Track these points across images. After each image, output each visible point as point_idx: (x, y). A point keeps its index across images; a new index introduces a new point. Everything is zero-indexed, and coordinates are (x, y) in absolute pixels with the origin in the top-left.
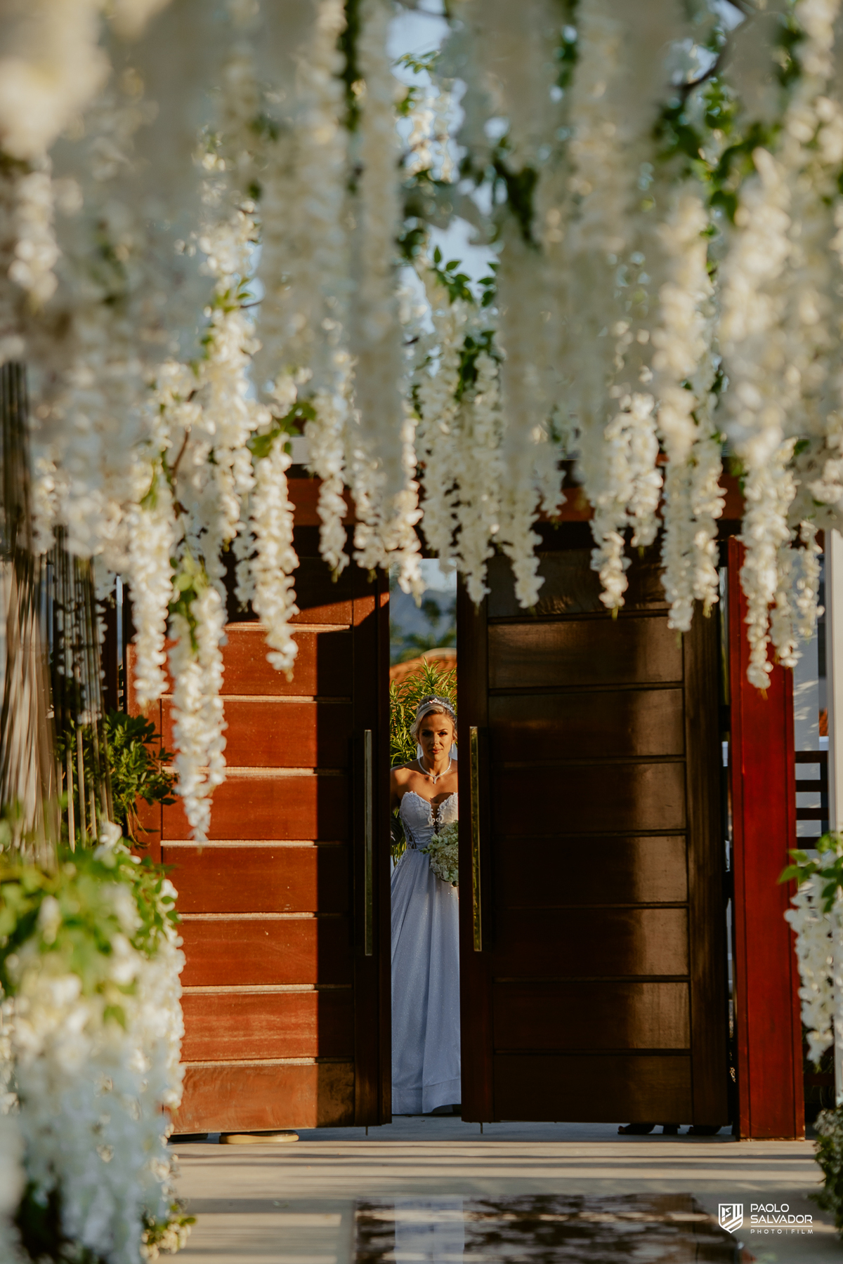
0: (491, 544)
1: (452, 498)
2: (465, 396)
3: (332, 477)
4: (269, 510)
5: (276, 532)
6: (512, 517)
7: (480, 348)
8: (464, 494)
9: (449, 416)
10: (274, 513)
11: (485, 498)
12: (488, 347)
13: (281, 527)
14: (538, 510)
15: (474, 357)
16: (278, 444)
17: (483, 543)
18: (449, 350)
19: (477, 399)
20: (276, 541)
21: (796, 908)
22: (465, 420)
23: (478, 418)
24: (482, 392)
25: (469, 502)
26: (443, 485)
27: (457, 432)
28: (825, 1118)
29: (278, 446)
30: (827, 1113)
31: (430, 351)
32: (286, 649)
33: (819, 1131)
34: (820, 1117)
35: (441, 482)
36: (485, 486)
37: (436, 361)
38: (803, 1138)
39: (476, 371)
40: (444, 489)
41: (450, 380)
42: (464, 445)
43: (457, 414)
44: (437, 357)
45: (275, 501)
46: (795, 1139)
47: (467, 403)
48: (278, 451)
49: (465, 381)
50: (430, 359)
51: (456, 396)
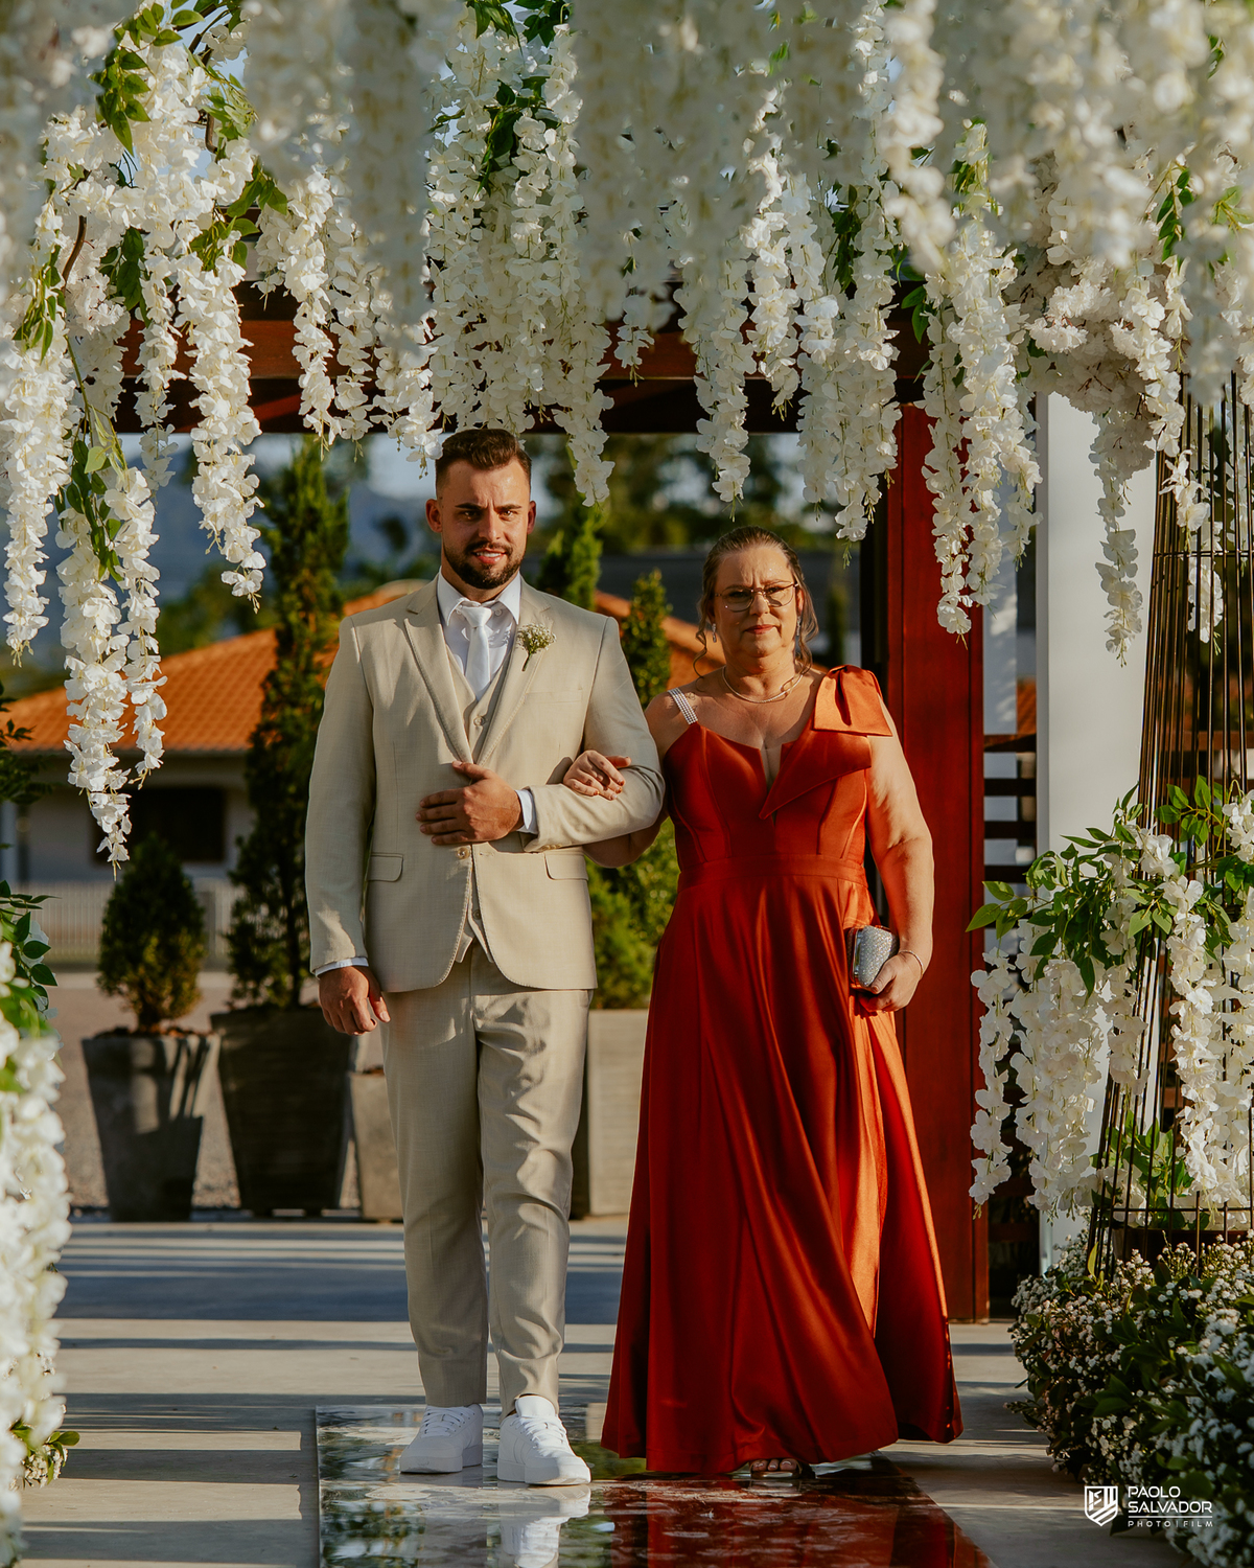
0: (531, 410)
1: (474, 339)
2: (498, 178)
3: (310, 297)
4: (215, 350)
5: (226, 382)
6: (566, 368)
7: (524, 103)
8: (491, 331)
9: (469, 209)
10: (224, 354)
11: (524, 339)
12: (536, 105)
13: (232, 377)
14: (609, 356)
15: (515, 117)
16: (226, 245)
17: (519, 407)
18: (473, 105)
19: (518, 185)
20: (226, 397)
21: (989, 968)
22: (495, 217)
23: (516, 214)
24: (524, 174)
25: (497, 343)
26: (461, 315)
27: (478, 233)
28: (1029, 1289)
29: (226, 250)
30: (1031, 1281)
31: (443, 109)
32: (247, 564)
33: (1019, 1308)
34: (1021, 1287)
35: (458, 312)
36: (526, 319)
37: (453, 123)
38: (986, 1320)
39: (516, 139)
40: (464, 322)
41: (472, 151)
42: (492, 256)
43: (481, 205)
44: (454, 117)
45: (222, 336)
46: (974, 1322)
47: (499, 189)
48: (225, 258)
49: (496, 155)
50: (445, 118)
51: (480, 179)
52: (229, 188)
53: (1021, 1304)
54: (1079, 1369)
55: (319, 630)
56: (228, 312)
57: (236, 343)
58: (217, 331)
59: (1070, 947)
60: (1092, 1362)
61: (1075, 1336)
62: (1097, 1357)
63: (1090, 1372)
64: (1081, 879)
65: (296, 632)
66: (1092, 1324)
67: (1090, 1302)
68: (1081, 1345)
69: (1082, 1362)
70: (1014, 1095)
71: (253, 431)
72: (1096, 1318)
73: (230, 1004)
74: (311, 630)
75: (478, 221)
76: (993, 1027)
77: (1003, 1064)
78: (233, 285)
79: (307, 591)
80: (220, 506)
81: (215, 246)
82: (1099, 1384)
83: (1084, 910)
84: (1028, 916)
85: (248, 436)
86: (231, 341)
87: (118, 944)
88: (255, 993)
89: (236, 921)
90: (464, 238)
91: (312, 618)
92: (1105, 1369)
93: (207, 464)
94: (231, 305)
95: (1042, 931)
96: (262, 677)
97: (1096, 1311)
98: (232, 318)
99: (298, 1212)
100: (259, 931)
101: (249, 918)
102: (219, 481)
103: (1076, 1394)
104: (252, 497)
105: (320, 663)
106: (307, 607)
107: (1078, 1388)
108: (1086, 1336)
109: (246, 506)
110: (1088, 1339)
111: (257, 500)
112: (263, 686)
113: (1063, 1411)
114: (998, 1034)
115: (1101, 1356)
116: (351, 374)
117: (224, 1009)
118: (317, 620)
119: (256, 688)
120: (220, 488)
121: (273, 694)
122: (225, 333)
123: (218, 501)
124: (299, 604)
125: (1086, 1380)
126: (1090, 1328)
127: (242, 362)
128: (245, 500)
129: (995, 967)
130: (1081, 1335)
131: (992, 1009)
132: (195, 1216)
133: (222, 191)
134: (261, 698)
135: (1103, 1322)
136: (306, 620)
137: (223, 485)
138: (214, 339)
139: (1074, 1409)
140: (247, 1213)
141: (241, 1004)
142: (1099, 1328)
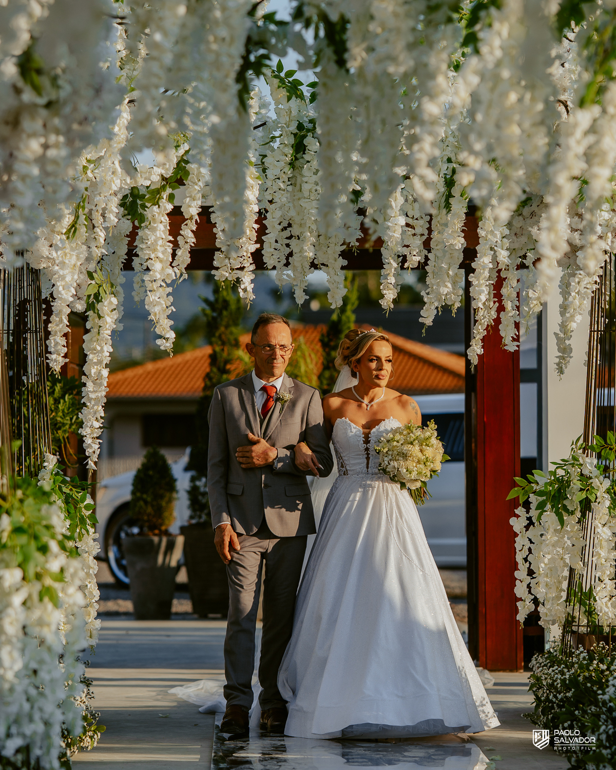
1: (287, 233)
2: (297, 163)
4: (156, 241)
5: (161, 255)
7: (308, 131)
8: (295, 230)
9: (285, 177)
10: (160, 242)
11: (307, 234)
12: (313, 131)
14: (344, 242)
15: (305, 136)
16: (165, 195)
18: (286, 132)
19: (305, 166)
20: (161, 261)
21: (518, 516)
22: (296, 180)
23: (305, 179)
24: (308, 162)
25: (298, 236)
26: (280, 224)
27: (290, 188)
28: (536, 660)
29: (165, 197)
30: (538, 656)
31: (273, 133)
32: (167, 336)
33: (532, 668)
34: (533, 659)
35: (278, 222)
36: (308, 226)
37: (278, 139)
38: (522, 671)
39: (305, 146)
40: (280, 227)
41: (286, 152)
42: (295, 198)
43: (291, 176)
44: (278, 137)
45: (160, 234)
46: (517, 672)
47: (298, 168)
48: (164, 201)
49: (297, 154)
50: (274, 138)
51: (290, 164)
52: (167, 169)
53: (533, 666)
54: (554, 700)
55: (229, 354)
56: (164, 224)
57: (166, 238)
58: (158, 232)
59: (553, 507)
60: (559, 697)
61: (553, 684)
62: (562, 694)
63: (559, 701)
64: (557, 476)
65: (218, 356)
66: (560, 679)
67: (559, 669)
68: (556, 688)
69: (555, 696)
70: (531, 573)
71: (172, 277)
72: (562, 676)
73: (188, 521)
74: (225, 355)
75: (290, 183)
76: (520, 542)
77: (526, 560)
78: (167, 212)
79: (223, 337)
80: (157, 309)
81: (160, 195)
82: (563, 706)
83: (559, 490)
84: (534, 493)
85: (169, 279)
86: (164, 237)
87: (138, 494)
88: (200, 517)
89: (192, 484)
90: (284, 190)
91: (226, 349)
92: (566, 700)
93: (150, 291)
94: (165, 221)
95: (541, 499)
96: (203, 375)
97: (563, 673)
98: (165, 227)
99: (219, 616)
100: (202, 489)
101: (198, 483)
102: (156, 298)
103: (553, 711)
104: (170, 306)
105: (229, 369)
106: (223, 343)
107: (554, 709)
108: (558, 684)
109: (167, 310)
110: (559, 685)
111: (172, 307)
112: (204, 379)
113: (547, 718)
114: (523, 545)
115: (564, 693)
116: (221, 251)
117: (186, 524)
118: (228, 350)
119: (201, 380)
120: (157, 302)
121: (208, 383)
122: (162, 233)
123: (156, 307)
124: (220, 343)
125: (558, 705)
126: (559, 681)
127: (169, 246)
128: (167, 307)
129: (520, 516)
130: (555, 683)
131: (520, 535)
132: (173, 617)
133: (163, 172)
134: (203, 385)
135: (565, 678)
136: (223, 350)
137: (158, 300)
138: (156, 236)
139: (552, 718)
140: (196, 616)
141: (194, 521)
142: (563, 681)
